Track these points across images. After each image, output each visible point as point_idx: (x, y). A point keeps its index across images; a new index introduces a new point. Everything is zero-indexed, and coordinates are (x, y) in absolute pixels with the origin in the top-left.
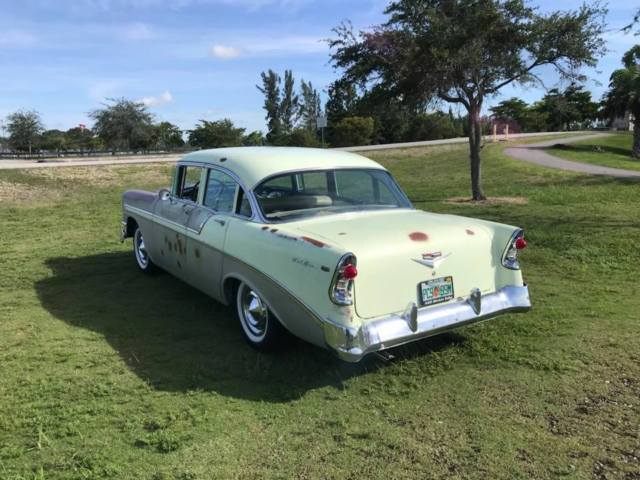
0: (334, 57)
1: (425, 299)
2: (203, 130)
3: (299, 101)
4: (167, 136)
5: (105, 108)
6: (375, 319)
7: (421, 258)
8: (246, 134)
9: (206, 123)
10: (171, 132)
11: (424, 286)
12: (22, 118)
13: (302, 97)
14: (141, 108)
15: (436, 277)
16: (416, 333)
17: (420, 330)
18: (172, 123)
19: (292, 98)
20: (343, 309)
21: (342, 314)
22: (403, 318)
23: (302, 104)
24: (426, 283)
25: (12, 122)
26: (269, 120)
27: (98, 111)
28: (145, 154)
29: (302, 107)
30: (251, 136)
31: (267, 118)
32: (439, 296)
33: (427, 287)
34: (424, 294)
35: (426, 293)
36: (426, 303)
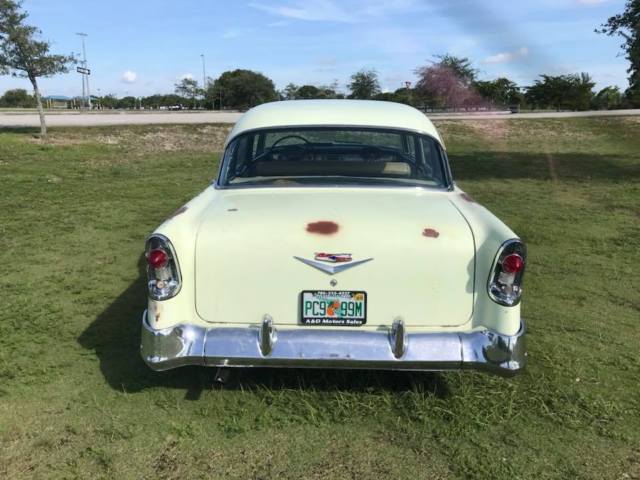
1: (309, 314)
2: (544, 86)
4: (503, 93)
5: (430, 65)
7: (312, 258)
8: (596, 90)
9: (547, 78)
10: (507, 88)
11: (308, 297)
12: (363, 77)
14: (463, 64)
15: (336, 288)
16: (266, 358)
18: (509, 79)
25: (354, 81)
26: (632, 72)
27: (423, 68)
28: (467, 111)
30: (602, 92)
31: (629, 71)
32: (336, 316)
33: (315, 299)
34: (307, 308)
35: (312, 307)
36: (308, 321)
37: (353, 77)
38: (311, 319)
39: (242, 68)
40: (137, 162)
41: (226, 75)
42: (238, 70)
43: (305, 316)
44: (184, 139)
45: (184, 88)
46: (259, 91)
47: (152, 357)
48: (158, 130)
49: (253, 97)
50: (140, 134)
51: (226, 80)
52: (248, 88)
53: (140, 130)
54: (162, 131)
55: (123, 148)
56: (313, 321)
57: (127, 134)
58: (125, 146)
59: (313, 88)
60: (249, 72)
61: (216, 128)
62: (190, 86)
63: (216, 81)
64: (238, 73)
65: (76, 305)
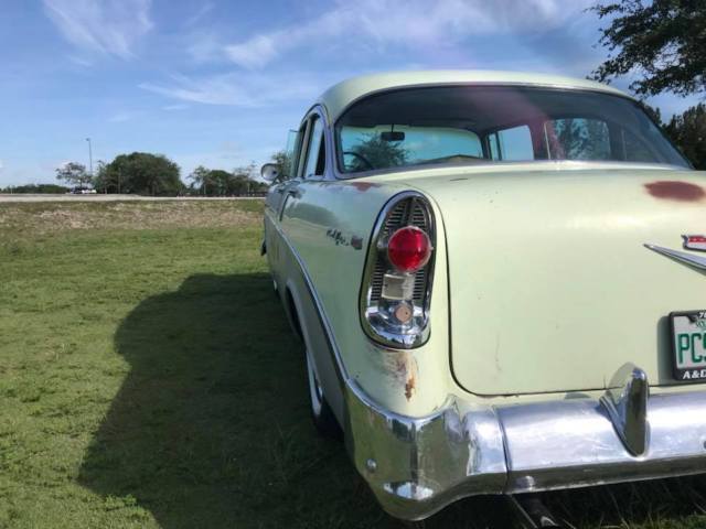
0: (607, 33)
1: (685, 361)
3: (581, 135)
6: (512, 400)
7: (677, 246)
11: (681, 326)
13: (585, 129)
16: (641, 459)
17: (653, 452)
19: (573, 130)
20: (387, 358)
21: (384, 371)
22: (602, 409)
23: (585, 137)
24: (692, 316)
29: (585, 140)
33: (693, 329)
34: (682, 349)
35: (691, 345)
36: (687, 375)
37: (274, 158)
38: (691, 371)
39: (140, 151)
40: (41, 241)
41: (120, 159)
42: (136, 154)
43: (679, 366)
44: (94, 217)
45: (68, 174)
46: (162, 175)
47: (395, 486)
48: (57, 208)
49: (155, 183)
50: (34, 213)
51: (119, 164)
52: (149, 172)
53: (32, 209)
54: (63, 209)
55: (13, 227)
56: (695, 375)
57: (14, 212)
58: (16, 225)
59: (223, 172)
60: (149, 155)
61: (130, 206)
62: (75, 172)
63: (109, 166)
64: (134, 156)
65: (40, 420)
